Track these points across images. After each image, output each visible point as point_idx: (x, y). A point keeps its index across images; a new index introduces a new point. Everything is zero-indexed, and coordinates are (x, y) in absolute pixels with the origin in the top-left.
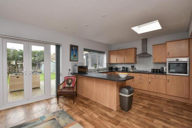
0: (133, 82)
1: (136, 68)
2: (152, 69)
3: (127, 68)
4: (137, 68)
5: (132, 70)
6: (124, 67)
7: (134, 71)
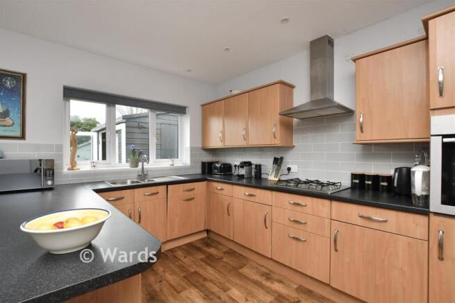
0: (268, 231)
1: (289, 169)
2: (354, 176)
3: (259, 167)
4: (294, 168)
5: (276, 176)
6: (249, 164)
7: (284, 178)
